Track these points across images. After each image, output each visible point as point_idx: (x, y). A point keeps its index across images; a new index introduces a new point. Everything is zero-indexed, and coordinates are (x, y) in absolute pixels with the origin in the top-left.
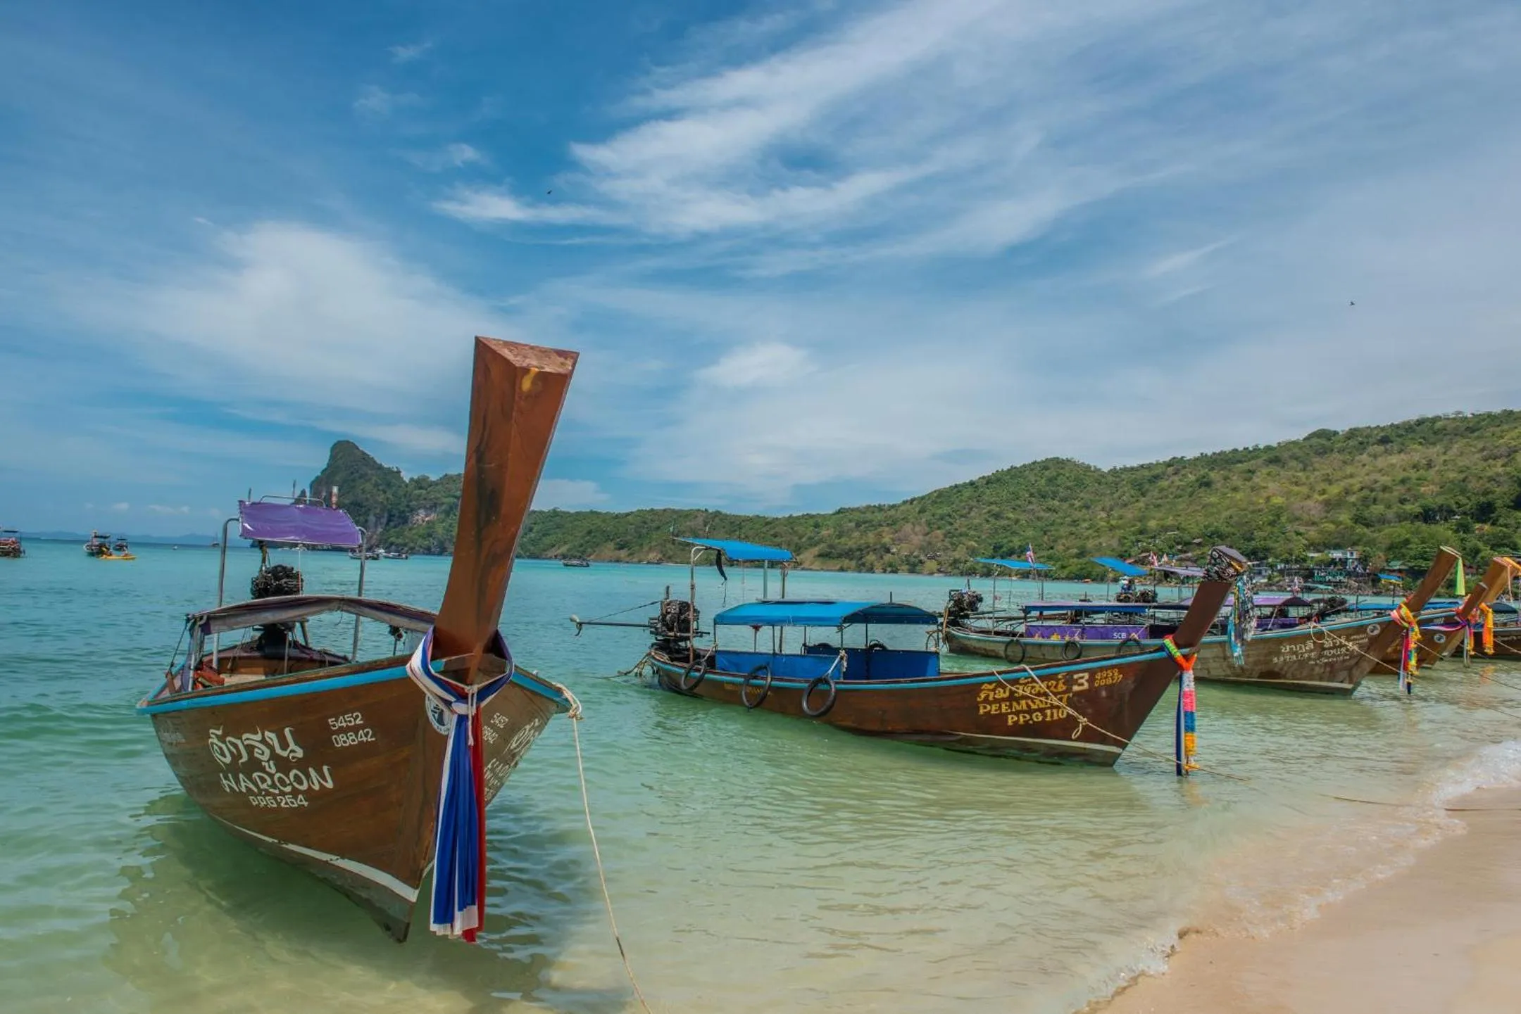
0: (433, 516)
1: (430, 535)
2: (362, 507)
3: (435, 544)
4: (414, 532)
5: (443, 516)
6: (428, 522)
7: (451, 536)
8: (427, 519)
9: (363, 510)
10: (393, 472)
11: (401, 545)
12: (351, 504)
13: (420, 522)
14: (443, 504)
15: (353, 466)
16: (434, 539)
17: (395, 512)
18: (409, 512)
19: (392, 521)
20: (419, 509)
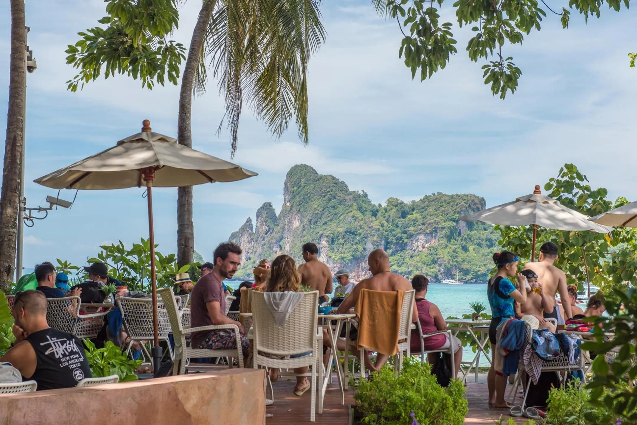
0: (434, 242)
1: (434, 262)
2: (356, 235)
3: (442, 271)
4: (417, 258)
5: (444, 241)
6: (429, 248)
7: (457, 262)
8: (427, 245)
9: (358, 238)
10: (360, 196)
11: (405, 273)
12: (346, 232)
13: (420, 248)
14: (443, 228)
15: (329, 192)
16: (440, 265)
17: (391, 238)
18: (407, 238)
19: (390, 248)
20: (419, 234)
